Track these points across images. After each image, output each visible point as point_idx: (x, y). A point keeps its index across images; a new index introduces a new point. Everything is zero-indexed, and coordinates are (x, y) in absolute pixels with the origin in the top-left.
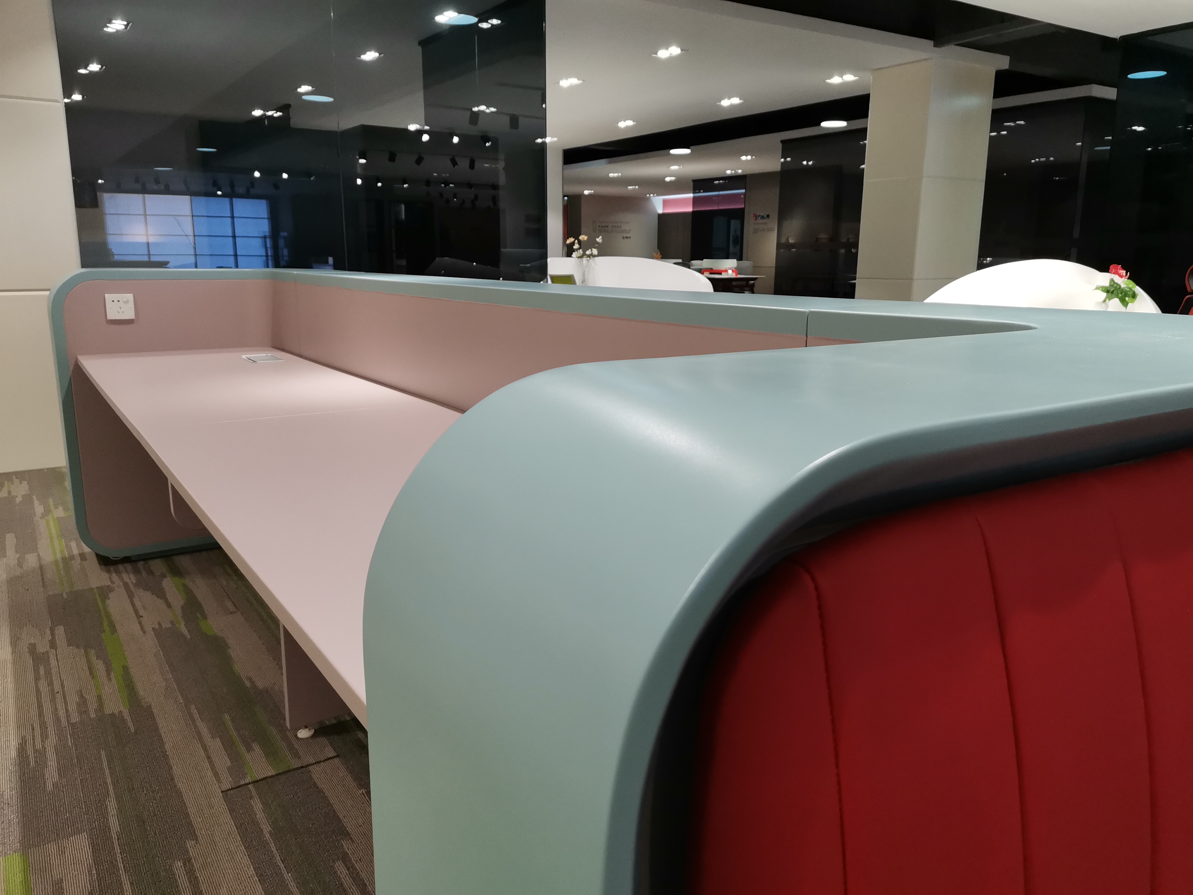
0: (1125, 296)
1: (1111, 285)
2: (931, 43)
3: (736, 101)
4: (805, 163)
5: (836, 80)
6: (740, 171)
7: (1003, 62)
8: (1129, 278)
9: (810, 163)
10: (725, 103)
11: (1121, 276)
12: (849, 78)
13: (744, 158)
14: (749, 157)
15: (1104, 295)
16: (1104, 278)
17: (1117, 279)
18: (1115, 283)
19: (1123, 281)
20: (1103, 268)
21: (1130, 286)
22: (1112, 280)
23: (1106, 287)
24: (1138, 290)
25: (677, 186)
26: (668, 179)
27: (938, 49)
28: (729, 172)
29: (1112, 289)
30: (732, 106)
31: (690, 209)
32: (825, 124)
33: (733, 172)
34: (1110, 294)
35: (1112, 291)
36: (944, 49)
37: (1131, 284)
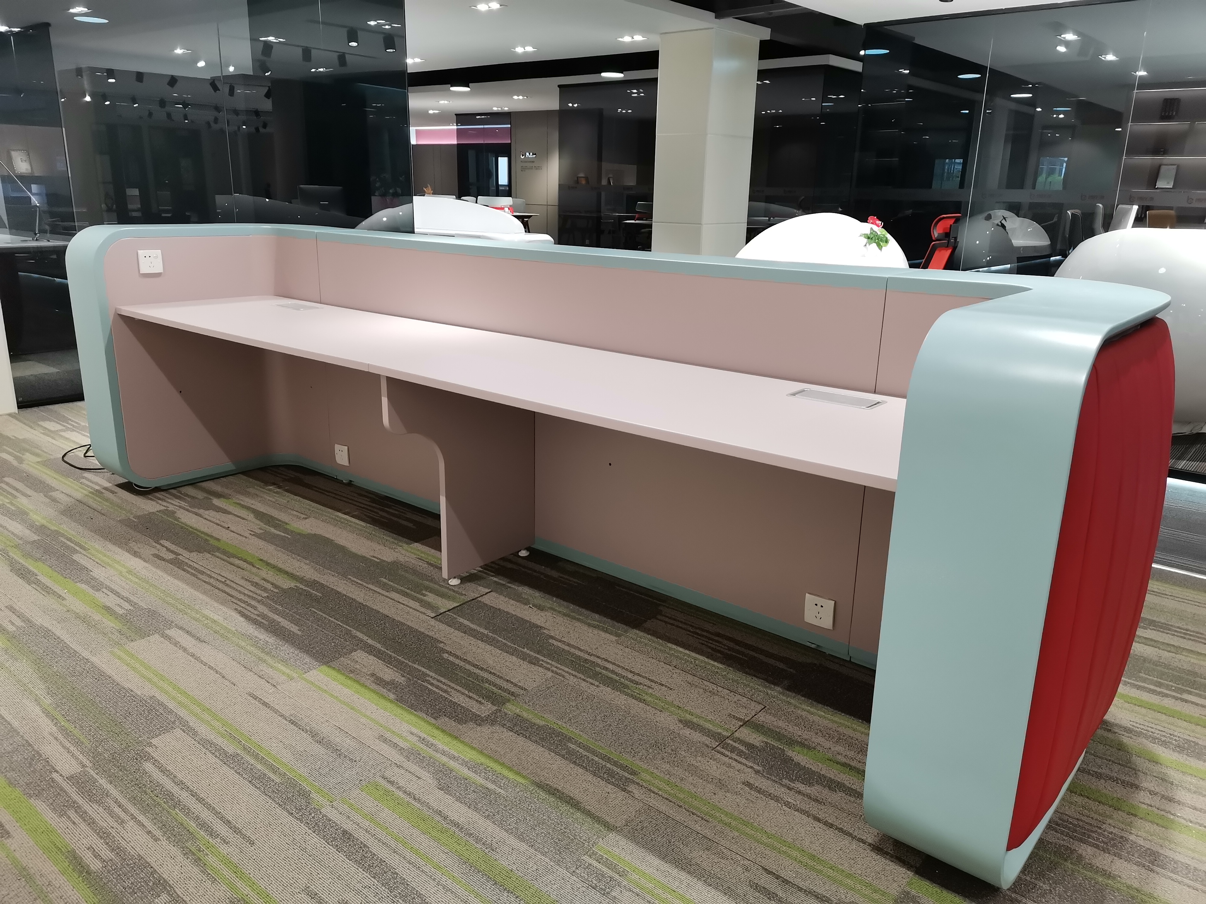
0: (880, 242)
1: (871, 233)
2: (712, 15)
3: (529, 49)
4: (570, 105)
5: (627, 39)
6: (506, 109)
7: (765, 33)
8: (883, 227)
9: (576, 105)
10: (519, 50)
11: (878, 226)
12: (638, 38)
13: (515, 97)
14: (521, 97)
15: (866, 240)
16: (866, 228)
17: (875, 228)
18: (874, 231)
19: (879, 229)
20: (864, 219)
21: (883, 233)
22: (872, 229)
23: (867, 234)
24: (889, 236)
25: (441, 118)
26: (431, 112)
27: (717, 20)
28: (495, 109)
29: (872, 236)
30: (525, 53)
31: (455, 142)
32: (603, 74)
33: (500, 109)
34: (870, 240)
35: (871, 238)
36: (723, 21)
37: (884, 232)
